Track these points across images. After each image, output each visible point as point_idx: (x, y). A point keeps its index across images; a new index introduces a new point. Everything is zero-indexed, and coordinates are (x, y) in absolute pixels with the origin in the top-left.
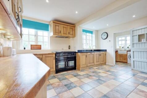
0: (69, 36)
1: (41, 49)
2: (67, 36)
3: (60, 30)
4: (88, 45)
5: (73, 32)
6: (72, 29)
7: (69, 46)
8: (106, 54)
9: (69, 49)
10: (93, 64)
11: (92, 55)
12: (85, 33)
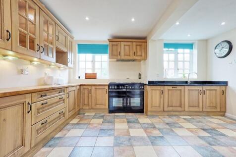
0: (135, 58)
1: (96, 78)
2: (131, 58)
3: (119, 50)
4: (181, 71)
5: (143, 50)
6: (140, 46)
7: (140, 75)
8: (223, 93)
9: (140, 78)
10: (179, 109)
11: (179, 92)
12: (173, 49)
